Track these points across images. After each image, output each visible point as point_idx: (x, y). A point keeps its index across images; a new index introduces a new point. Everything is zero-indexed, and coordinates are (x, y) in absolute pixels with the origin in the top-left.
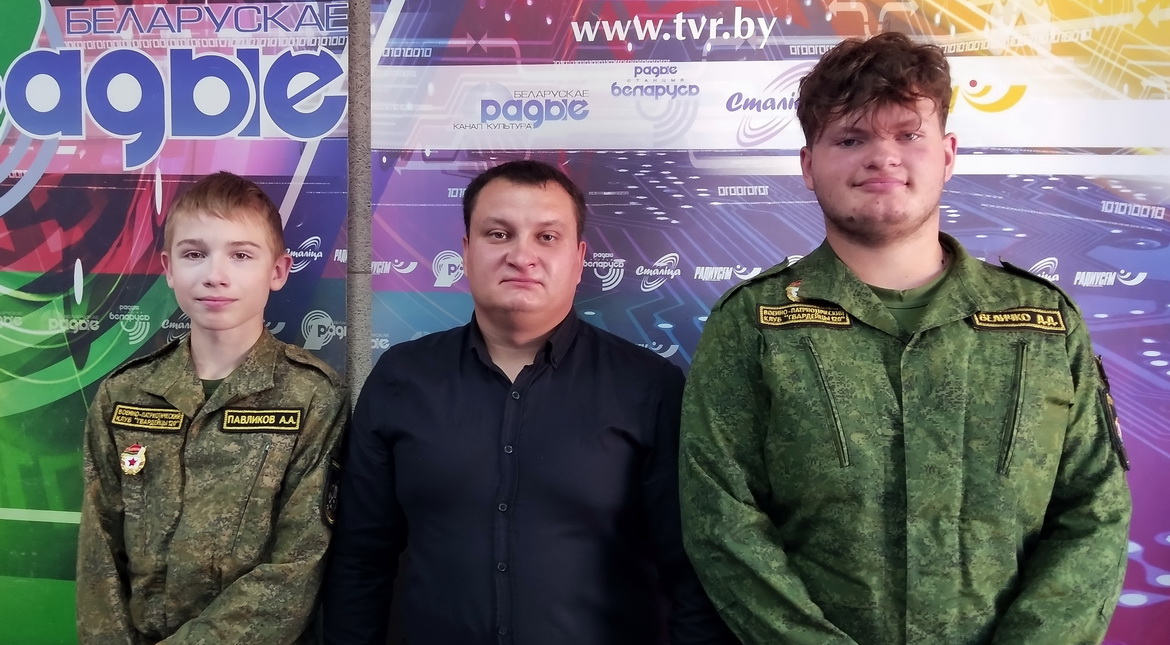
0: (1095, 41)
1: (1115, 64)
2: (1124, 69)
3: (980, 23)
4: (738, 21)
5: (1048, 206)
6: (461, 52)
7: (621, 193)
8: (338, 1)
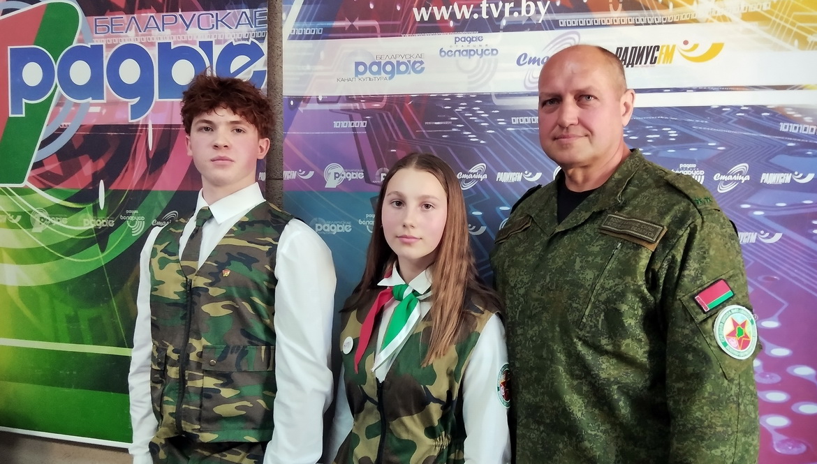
0: (773, 10)
1: (788, 26)
2: (795, 29)
4: (524, 4)
5: (740, 127)
6: (342, 30)
7: (447, 123)
8: (260, 7)
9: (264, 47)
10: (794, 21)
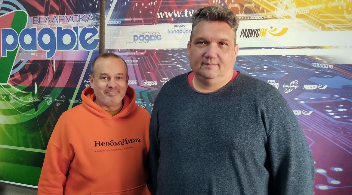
0: (310, 13)
1: (317, 20)
2: (320, 22)
3: (274, 9)
5: (295, 65)
6: (128, 22)
7: (170, 61)
8: (97, 13)
9: (98, 29)
10: (319, 18)
